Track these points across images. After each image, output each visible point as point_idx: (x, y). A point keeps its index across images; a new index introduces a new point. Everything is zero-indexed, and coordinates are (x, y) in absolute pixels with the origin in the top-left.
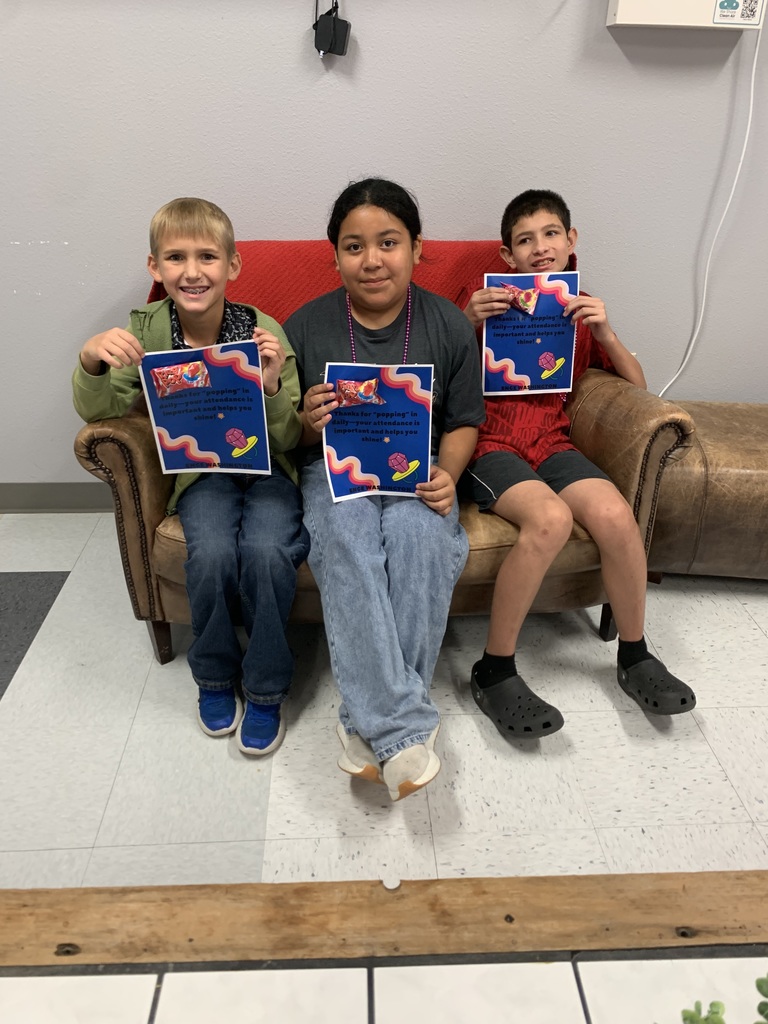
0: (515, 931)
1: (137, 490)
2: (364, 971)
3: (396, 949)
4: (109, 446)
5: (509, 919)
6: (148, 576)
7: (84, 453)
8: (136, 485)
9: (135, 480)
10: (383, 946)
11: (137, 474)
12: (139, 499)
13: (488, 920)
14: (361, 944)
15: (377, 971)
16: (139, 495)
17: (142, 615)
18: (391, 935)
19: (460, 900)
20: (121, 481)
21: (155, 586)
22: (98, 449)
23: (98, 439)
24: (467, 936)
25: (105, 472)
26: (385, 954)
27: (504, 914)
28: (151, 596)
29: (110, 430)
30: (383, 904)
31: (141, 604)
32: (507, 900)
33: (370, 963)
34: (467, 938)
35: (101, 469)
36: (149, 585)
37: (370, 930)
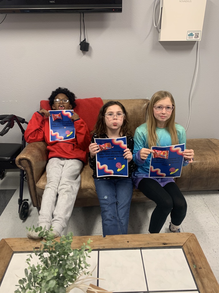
0: (129, 244)
1: (32, 172)
2: (98, 251)
3: (104, 247)
4: (25, 161)
5: (128, 242)
6: (36, 195)
7: (18, 163)
8: (32, 171)
9: (32, 170)
10: (101, 247)
11: (32, 168)
12: (33, 174)
13: (124, 242)
14: (97, 247)
15: (100, 251)
16: (33, 173)
17: (35, 205)
18: (104, 245)
19: (118, 239)
20: (28, 170)
21: (38, 198)
22: (22, 162)
23: (22, 159)
24: (119, 245)
25: (24, 168)
26: (101, 248)
27: (127, 241)
28: (37, 200)
29: (25, 156)
30: (102, 240)
31: (34, 203)
32: (128, 238)
33: (99, 250)
34: (119, 246)
35: (23, 167)
36: (36, 197)
37: (99, 244)
